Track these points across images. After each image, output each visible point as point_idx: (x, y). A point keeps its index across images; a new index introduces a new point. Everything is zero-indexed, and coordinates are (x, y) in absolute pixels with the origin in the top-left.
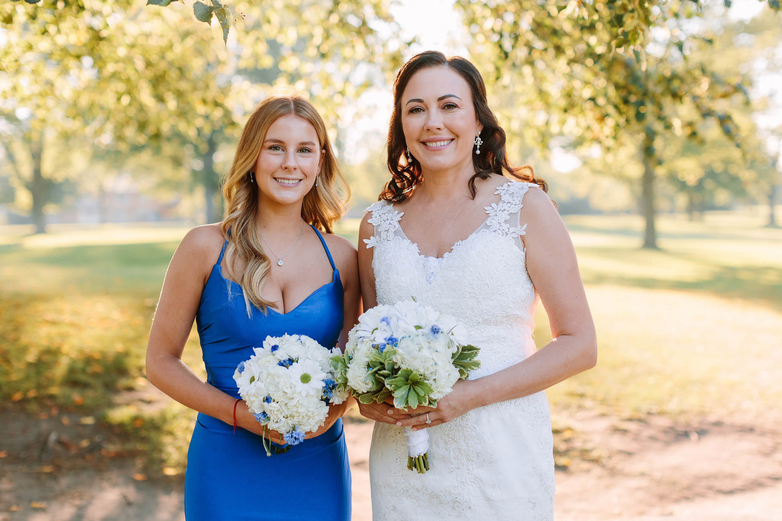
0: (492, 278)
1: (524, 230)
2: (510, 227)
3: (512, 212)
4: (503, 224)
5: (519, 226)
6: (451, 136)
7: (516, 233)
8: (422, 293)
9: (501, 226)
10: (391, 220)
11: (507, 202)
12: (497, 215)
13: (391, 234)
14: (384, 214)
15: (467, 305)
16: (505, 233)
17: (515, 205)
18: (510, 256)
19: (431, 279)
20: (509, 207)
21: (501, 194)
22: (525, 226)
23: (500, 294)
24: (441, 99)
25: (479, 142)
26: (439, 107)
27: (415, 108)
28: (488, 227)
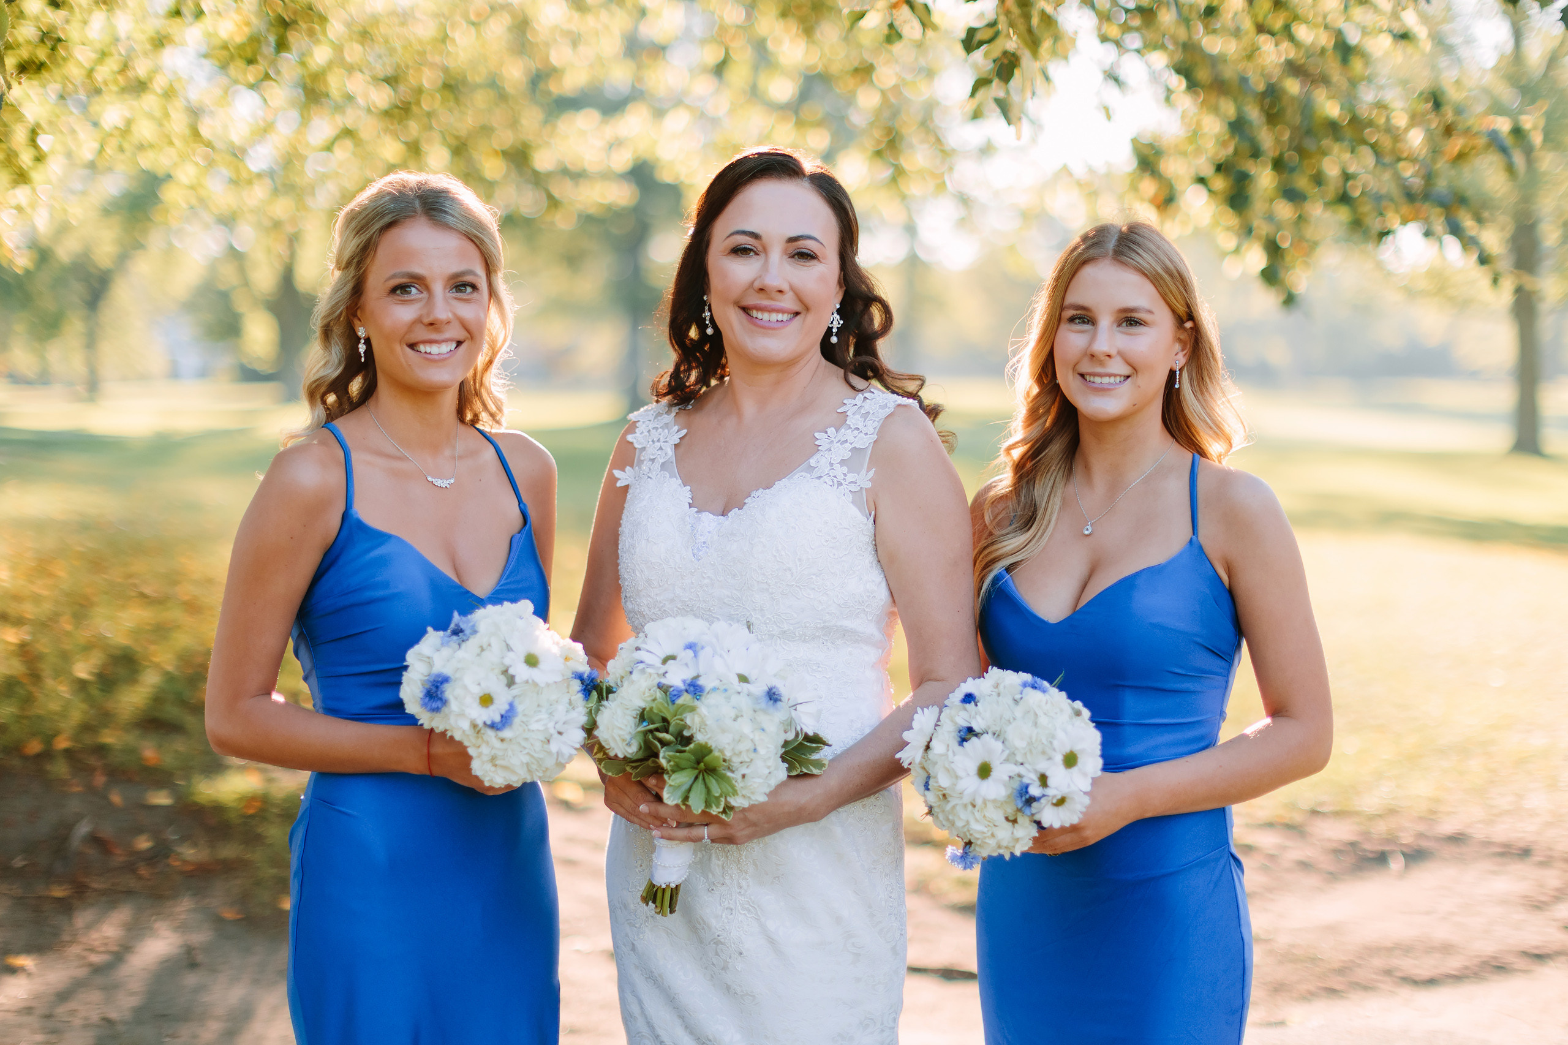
0: (800, 560)
1: (869, 480)
2: (848, 472)
3: (858, 446)
4: (837, 466)
5: (864, 471)
6: (797, 308)
7: (858, 484)
8: (684, 576)
9: (833, 469)
10: (664, 442)
11: (853, 427)
12: (832, 449)
13: (656, 468)
14: (656, 428)
15: (753, 602)
16: (837, 481)
17: (866, 434)
18: (840, 523)
19: (700, 553)
20: (855, 437)
21: (848, 414)
22: (872, 473)
23: (814, 589)
24: (792, 240)
25: (837, 322)
26: (785, 252)
27: (743, 246)
28: (811, 469)
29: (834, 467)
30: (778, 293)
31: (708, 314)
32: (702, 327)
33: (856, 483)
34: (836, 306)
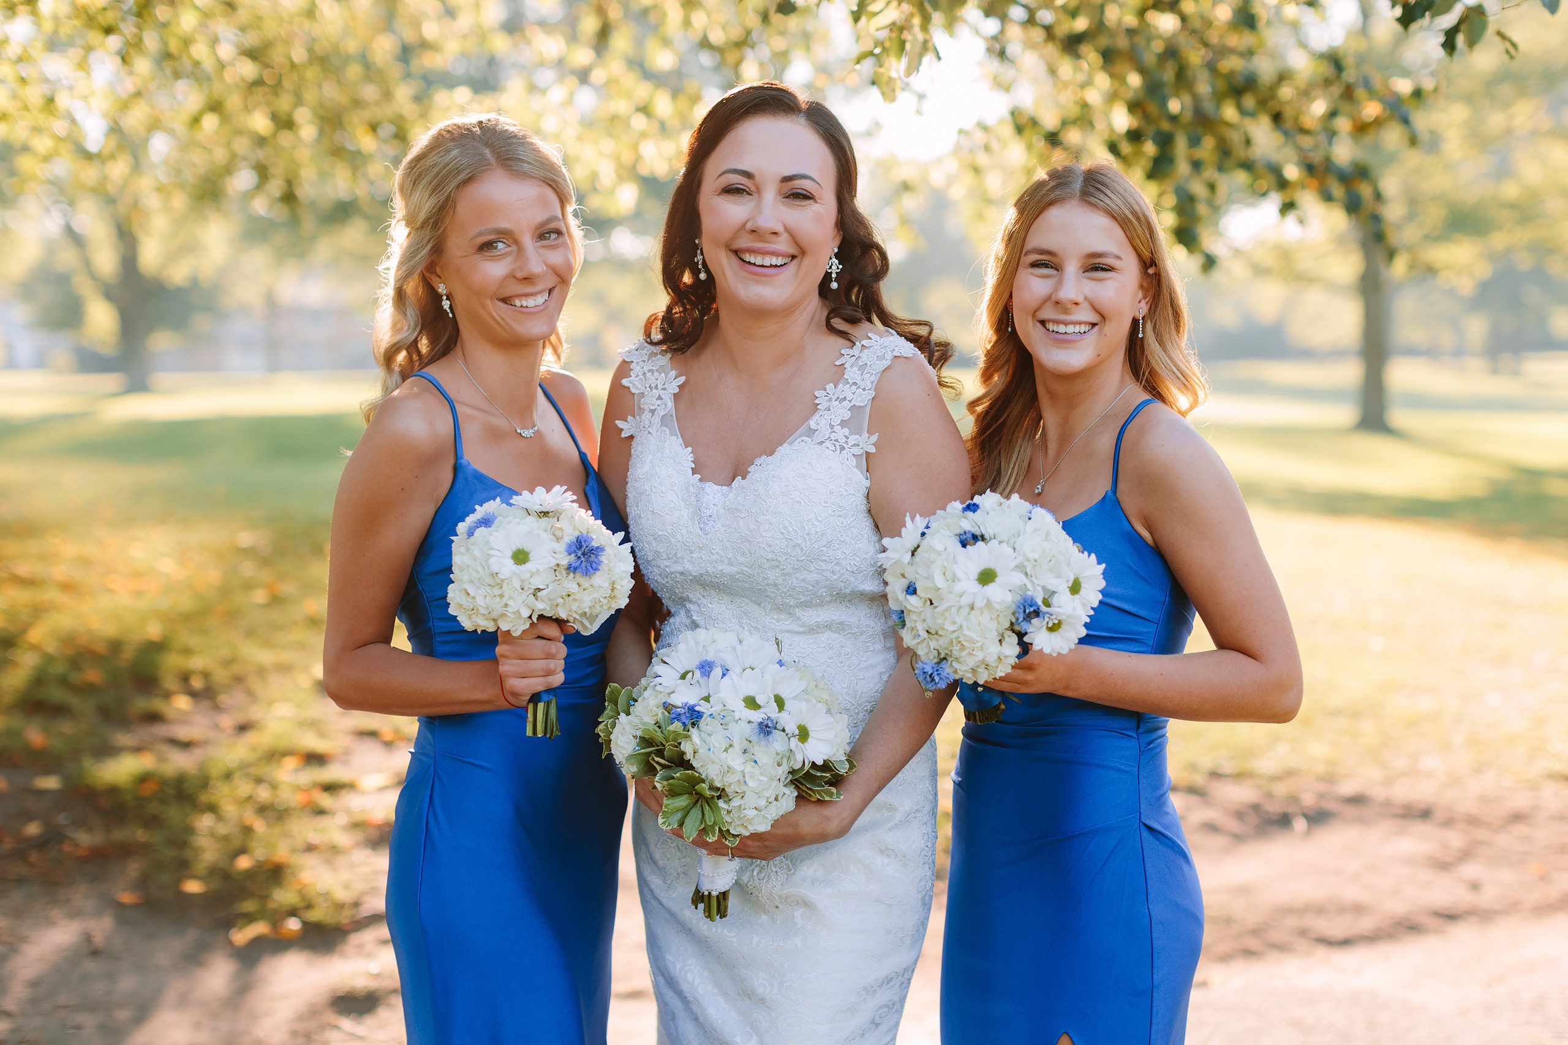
0: (808, 534)
1: (872, 444)
2: (851, 434)
3: (857, 404)
4: (838, 428)
5: (866, 434)
6: (792, 250)
7: (861, 447)
8: (691, 551)
9: (834, 432)
10: (663, 390)
11: (851, 382)
12: (831, 408)
13: (656, 420)
14: (653, 372)
16: (840, 446)
17: (865, 389)
18: (846, 490)
19: (707, 527)
20: (853, 394)
21: (845, 366)
22: (874, 437)
23: (825, 560)
24: (787, 179)
25: (836, 267)
26: (780, 192)
27: (735, 186)
28: (811, 432)
29: (834, 430)
30: (773, 236)
31: (700, 257)
32: (695, 272)
33: (859, 445)
34: (833, 250)
